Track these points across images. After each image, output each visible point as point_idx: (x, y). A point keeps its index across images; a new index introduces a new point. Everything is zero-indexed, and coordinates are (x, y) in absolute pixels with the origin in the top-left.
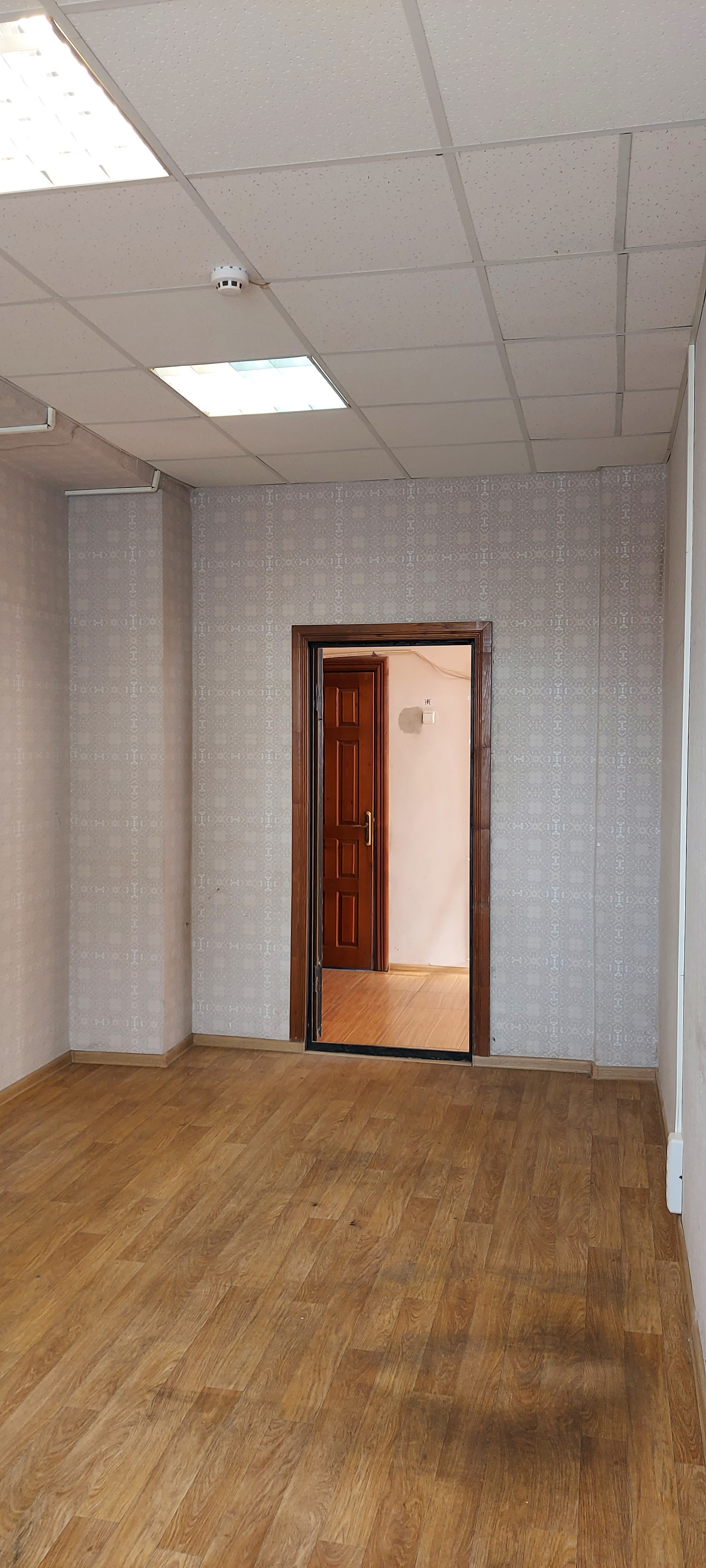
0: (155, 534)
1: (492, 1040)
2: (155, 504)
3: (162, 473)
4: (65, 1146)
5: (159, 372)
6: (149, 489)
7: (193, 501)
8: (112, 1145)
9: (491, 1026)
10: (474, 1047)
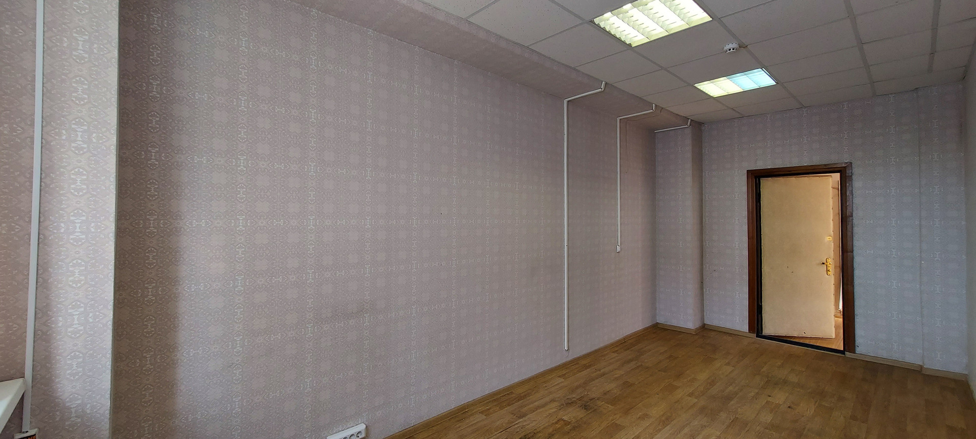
0: (688, 141)
1: (856, 347)
2: (688, 132)
3: (691, 120)
4: (660, 354)
5: (696, 85)
6: (687, 126)
7: (703, 128)
8: (678, 357)
9: (856, 340)
10: (846, 348)
